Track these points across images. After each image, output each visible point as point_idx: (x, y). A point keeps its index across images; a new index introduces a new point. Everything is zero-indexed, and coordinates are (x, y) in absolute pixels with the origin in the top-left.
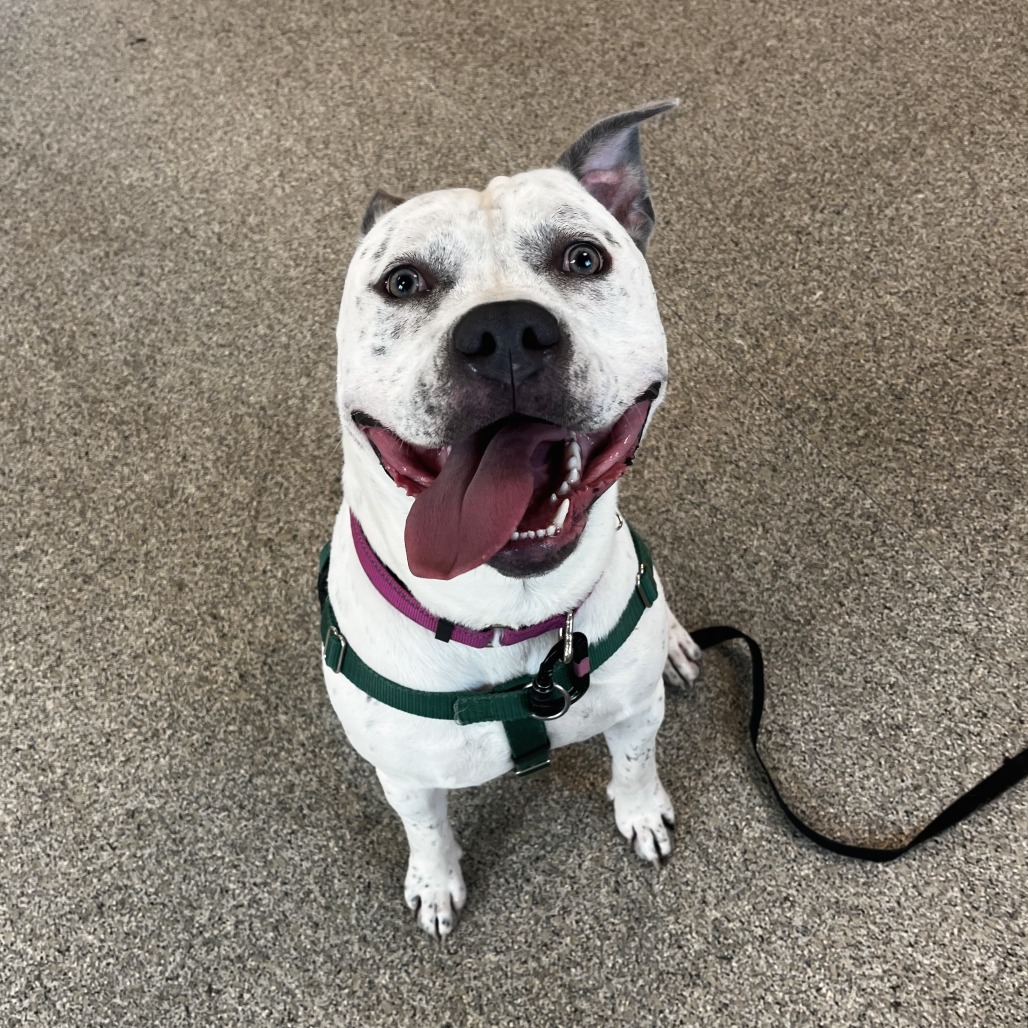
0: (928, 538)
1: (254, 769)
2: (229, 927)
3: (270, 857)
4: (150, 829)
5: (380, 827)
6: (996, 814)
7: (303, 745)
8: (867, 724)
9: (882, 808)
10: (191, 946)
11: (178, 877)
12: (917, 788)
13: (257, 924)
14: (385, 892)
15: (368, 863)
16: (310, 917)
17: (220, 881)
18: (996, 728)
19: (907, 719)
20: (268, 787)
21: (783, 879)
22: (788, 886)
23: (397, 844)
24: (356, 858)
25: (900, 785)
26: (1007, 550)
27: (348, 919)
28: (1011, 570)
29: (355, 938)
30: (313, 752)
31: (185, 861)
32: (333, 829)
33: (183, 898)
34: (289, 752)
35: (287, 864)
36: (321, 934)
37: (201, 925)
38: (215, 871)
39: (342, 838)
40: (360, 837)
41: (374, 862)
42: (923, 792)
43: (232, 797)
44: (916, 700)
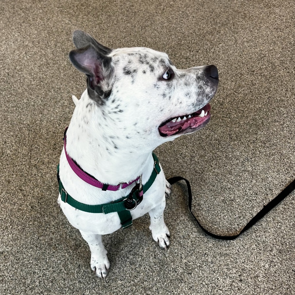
0: (235, 145)
1: (39, 235)
2: (37, 284)
3: (48, 261)
4: (8, 257)
5: (81, 248)
6: (263, 222)
7: (54, 226)
8: (223, 201)
9: (230, 224)
10: (26, 291)
11: (19, 270)
12: (240, 217)
13: (46, 281)
14: (85, 267)
15: (78, 259)
16: (62, 277)
17: (33, 270)
18: (260, 197)
19: (234, 198)
20: (44, 240)
21: (204, 248)
22: (205, 250)
23: (87, 252)
24: (74, 258)
25: (235, 217)
26: (258, 146)
27: (74, 276)
28: (259, 151)
29: (77, 282)
30: (57, 227)
31: (21, 265)
32: (66, 250)
33: (22, 276)
34: (49, 228)
35: (53, 262)
36: (66, 282)
37: (28, 284)
38: (31, 267)
39: (69, 252)
40: (75, 251)
41: (80, 258)
42: (242, 218)
43: (33, 244)
44: (237, 192)
